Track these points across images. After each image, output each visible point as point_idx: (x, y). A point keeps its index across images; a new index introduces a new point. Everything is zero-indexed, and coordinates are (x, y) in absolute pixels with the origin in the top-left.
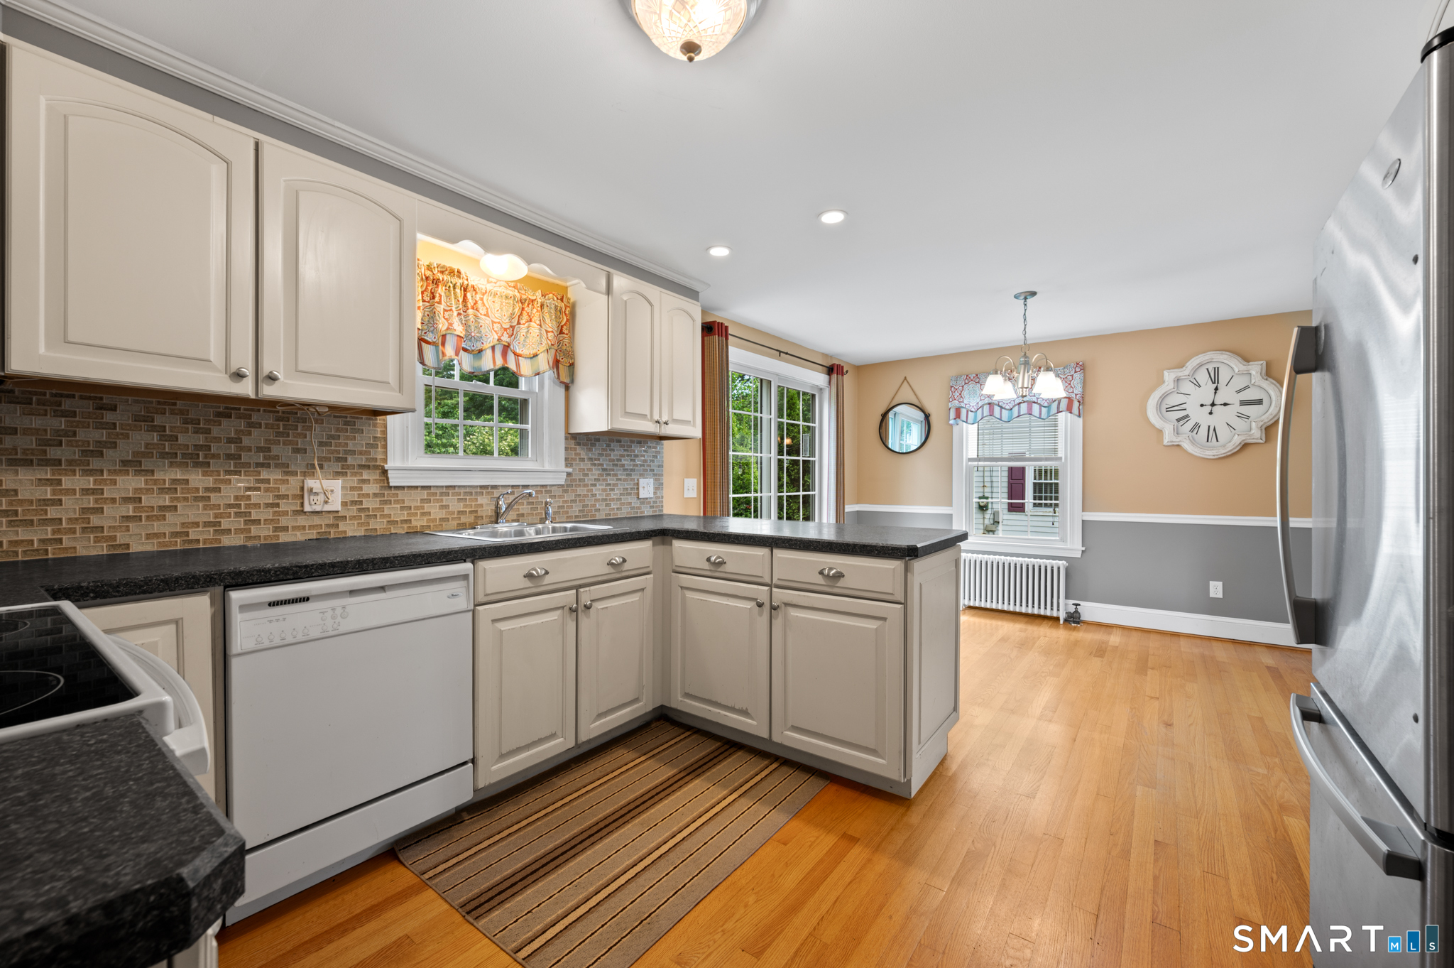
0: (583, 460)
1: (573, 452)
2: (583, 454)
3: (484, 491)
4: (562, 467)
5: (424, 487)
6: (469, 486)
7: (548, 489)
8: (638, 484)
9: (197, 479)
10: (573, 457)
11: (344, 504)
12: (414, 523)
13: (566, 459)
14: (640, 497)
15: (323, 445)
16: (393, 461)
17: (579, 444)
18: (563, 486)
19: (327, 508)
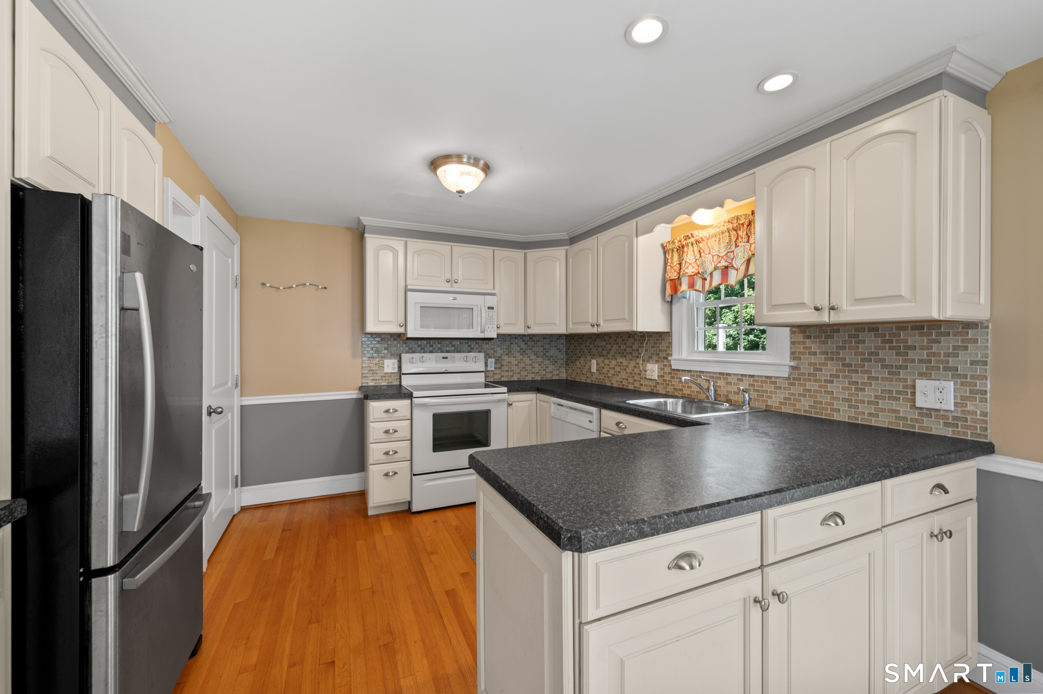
0: (815, 353)
1: (802, 346)
2: (814, 347)
3: (722, 377)
4: (787, 361)
5: (688, 371)
6: (712, 372)
7: (773, 380)
8: (914, 387)
10: (802, 350)
11: (658, 376)
12: (684, 392)
13: (792, 353)
14: (918, 405)
15: (652, 347)
16: (675, 356)
17: (809, 337)
18: (788, 378)
19: (653, 378)
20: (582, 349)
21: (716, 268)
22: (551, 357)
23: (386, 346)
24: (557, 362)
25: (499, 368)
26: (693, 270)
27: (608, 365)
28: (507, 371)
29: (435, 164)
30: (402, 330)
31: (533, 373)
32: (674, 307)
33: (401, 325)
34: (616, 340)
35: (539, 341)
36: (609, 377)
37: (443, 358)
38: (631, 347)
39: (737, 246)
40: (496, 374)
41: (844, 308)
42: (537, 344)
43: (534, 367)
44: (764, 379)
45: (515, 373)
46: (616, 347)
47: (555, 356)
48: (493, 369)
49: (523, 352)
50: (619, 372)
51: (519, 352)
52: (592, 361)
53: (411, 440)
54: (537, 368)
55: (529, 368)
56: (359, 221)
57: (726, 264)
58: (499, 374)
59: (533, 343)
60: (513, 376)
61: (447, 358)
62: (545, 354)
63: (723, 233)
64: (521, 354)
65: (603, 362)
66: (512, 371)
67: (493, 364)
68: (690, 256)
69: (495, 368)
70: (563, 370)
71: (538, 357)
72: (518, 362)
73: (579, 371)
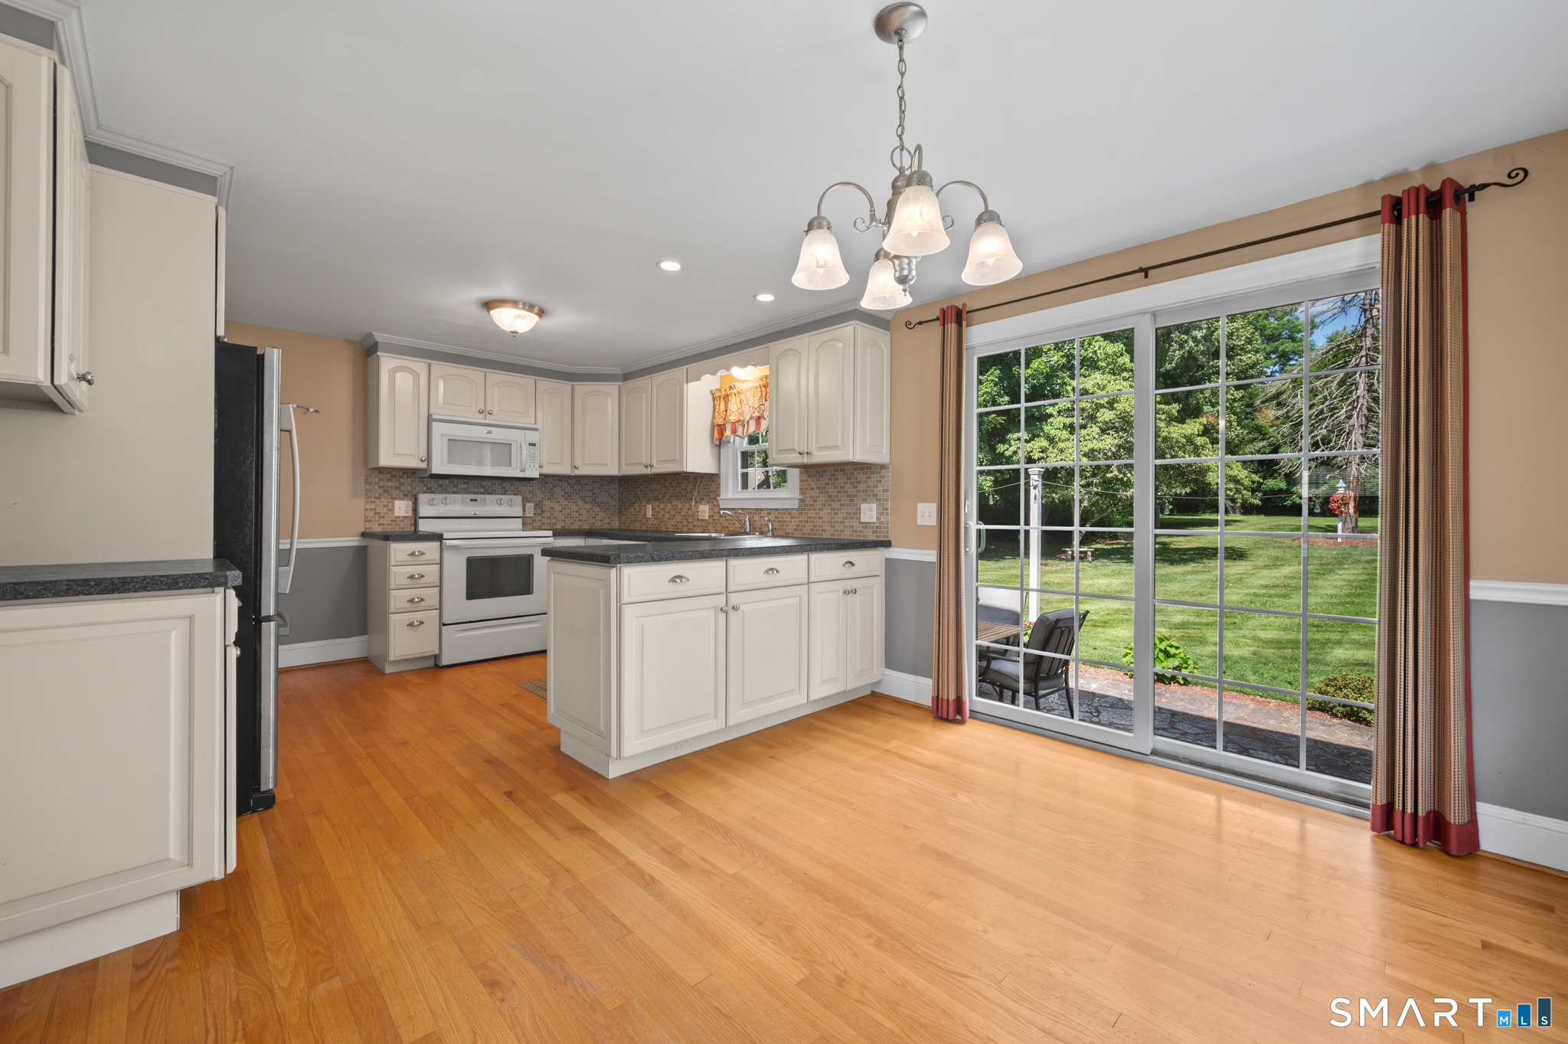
0: (813, 489)
1: (806, 482)
2: (813, 484)
3: (757, 512)
4: (798, 496)
5: (729, 508)
6: (748, 508)
7: (789, 511)
8: (860, 509)
9: (680, 505)
10: (806, 486)
11: (708, 514)
12: (730, 529)
13: (801, 489)
14: (862, 521)
15: (704, 489)
16: (723, 496)
17: (810, 476)
18: (798, 509)
19: (704, 518)
20: (637, 494)
21: (751, 418)
22: (601, 503)
23: (397, 485)
24: (608, 509)
25: (539, 514)
26: (736, 418)
27: (664, 509)
28: (549, 518)
29: (488, 305)
30: (424, 465)
31: (580, 521)
32: (722, 450)
33: (423, 459)
34: (671, 483)
35: (587, 485)
36: (664, 522)
37: (472, 500)
38: (686, 489)
39: (766, 401)
40: (535, 521)
41: (814, 453)
42: (584, 487)
43: (581, 515)
44: (784, 511)
45: (559, 521)
46: (671, 490)
47: (606, 503)
48: (532, 515)
49: (567, 496)
50: (674, 516)
51: (563, 496)
52: (648, 506)
53: (441, 586)
54: (585, 515)
55: (576, 515)
56: (370, 335)
57: (759, 415)
58: (539, 521)
59: (580, 487)
60: (555, 524)
61: (476, 500)
62: (595, 500)
63: (757, 388)
64: (565, 499)
65: (659, 506)
66: (554, 518)
67: (532, 510)
68: (733, 405)
69: (535, 514)
70: (616, 518)
71: (586, 503)
72: (562, 508)
73: (633, 518)
